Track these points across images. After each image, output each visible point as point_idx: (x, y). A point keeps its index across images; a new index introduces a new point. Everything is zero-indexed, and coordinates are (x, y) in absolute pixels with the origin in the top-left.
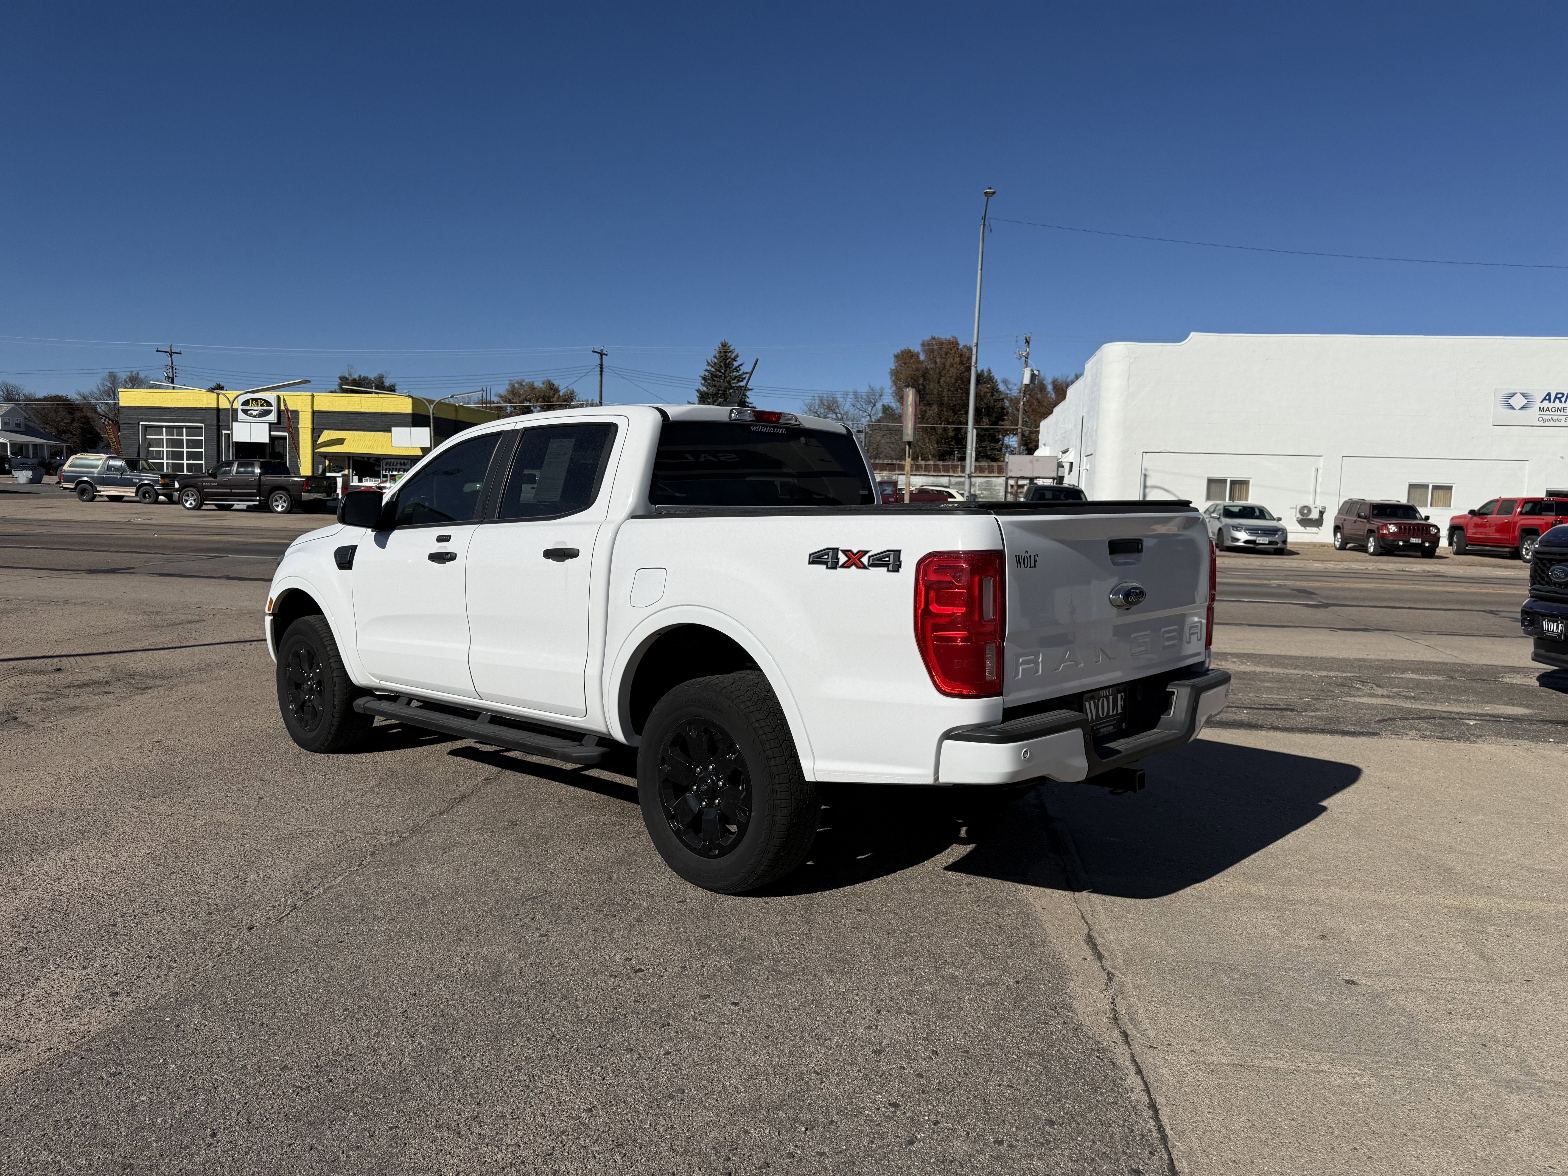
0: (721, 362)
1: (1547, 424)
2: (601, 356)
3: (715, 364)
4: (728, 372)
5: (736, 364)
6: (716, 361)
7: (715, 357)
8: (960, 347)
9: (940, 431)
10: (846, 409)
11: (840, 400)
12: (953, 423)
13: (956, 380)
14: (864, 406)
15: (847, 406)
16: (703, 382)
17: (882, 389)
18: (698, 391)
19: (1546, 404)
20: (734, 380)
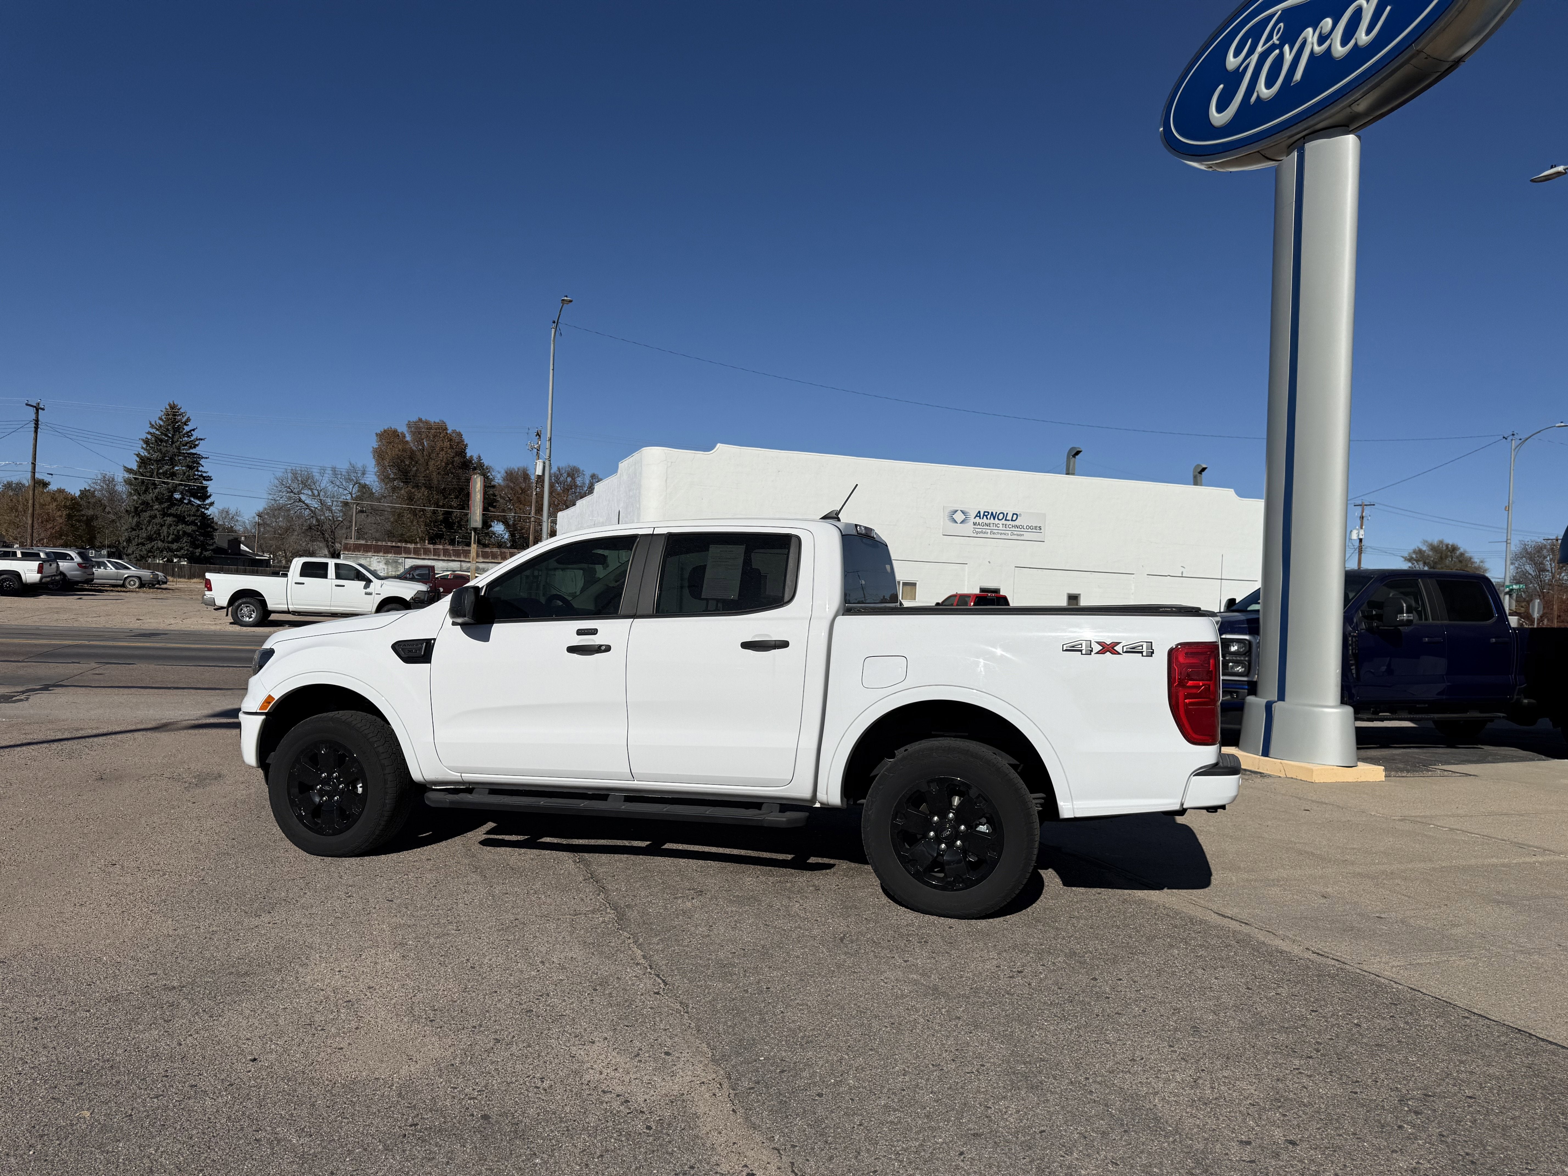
0: (169, 425)
1: (979, 535)
2: (37, 410)
3: (161, 426)
4: (176, 437)
5: (187, 428)
6: (162, 423)
7: (161, 419)
8: (448, 432)
9: (429, 515)
10: (323, 485)
11: (317, 476)
12: (443, 507)
13: (447, 464)
14: (344, 483)
15: (324, 482)
16: (145, 446)
17: (364, 467)
18: (138, 455)
19: (977, 520)
20: (186, 445)
